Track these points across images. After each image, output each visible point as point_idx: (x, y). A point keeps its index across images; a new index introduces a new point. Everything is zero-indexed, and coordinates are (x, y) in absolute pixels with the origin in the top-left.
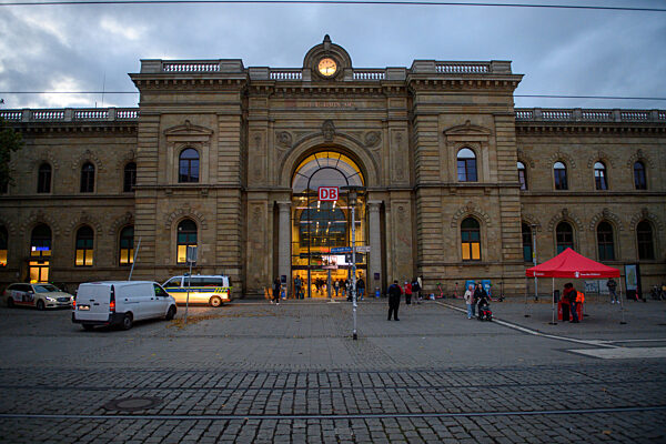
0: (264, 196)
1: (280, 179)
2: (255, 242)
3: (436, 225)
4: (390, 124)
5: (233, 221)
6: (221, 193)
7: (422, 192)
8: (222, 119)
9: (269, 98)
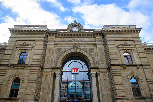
0: (50, 70)
1: (57, 64)
2: (44, 89)
3: (120, 81)
4: (97, 45)
5: (35, 79)
7: (112, 67)
8: (37, 42)
9: (55, 38)
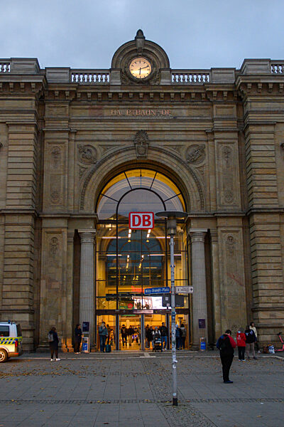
0: (63, 223)
1: (82, 203)
2: (51, 280)
3: (274, 260)
4: (217, 135)
5: (23, 255)
6: (10, 219)
7: (256, 218)
8: (12, 129)
9: (70, 105)
